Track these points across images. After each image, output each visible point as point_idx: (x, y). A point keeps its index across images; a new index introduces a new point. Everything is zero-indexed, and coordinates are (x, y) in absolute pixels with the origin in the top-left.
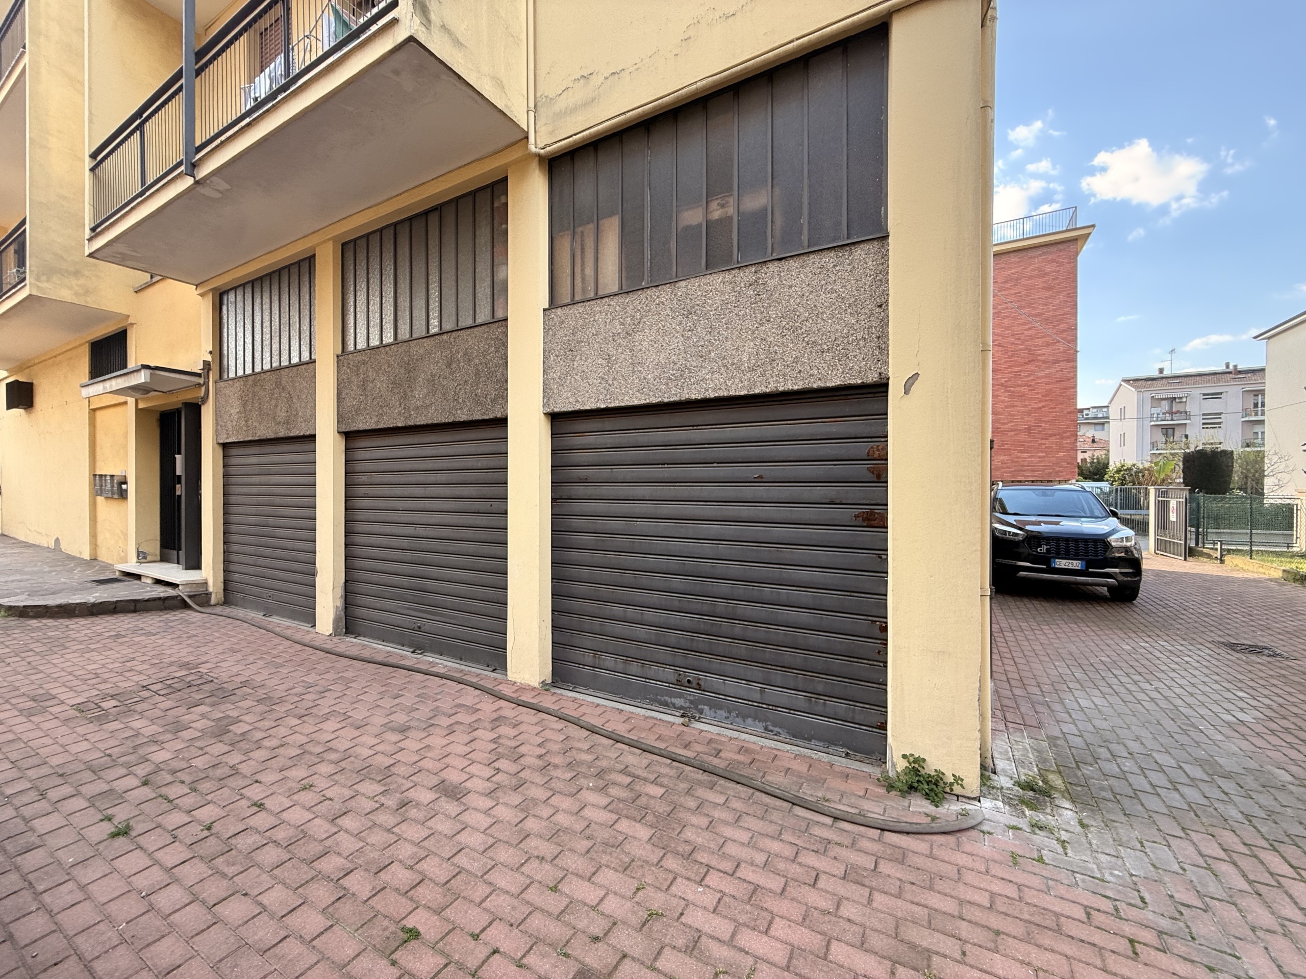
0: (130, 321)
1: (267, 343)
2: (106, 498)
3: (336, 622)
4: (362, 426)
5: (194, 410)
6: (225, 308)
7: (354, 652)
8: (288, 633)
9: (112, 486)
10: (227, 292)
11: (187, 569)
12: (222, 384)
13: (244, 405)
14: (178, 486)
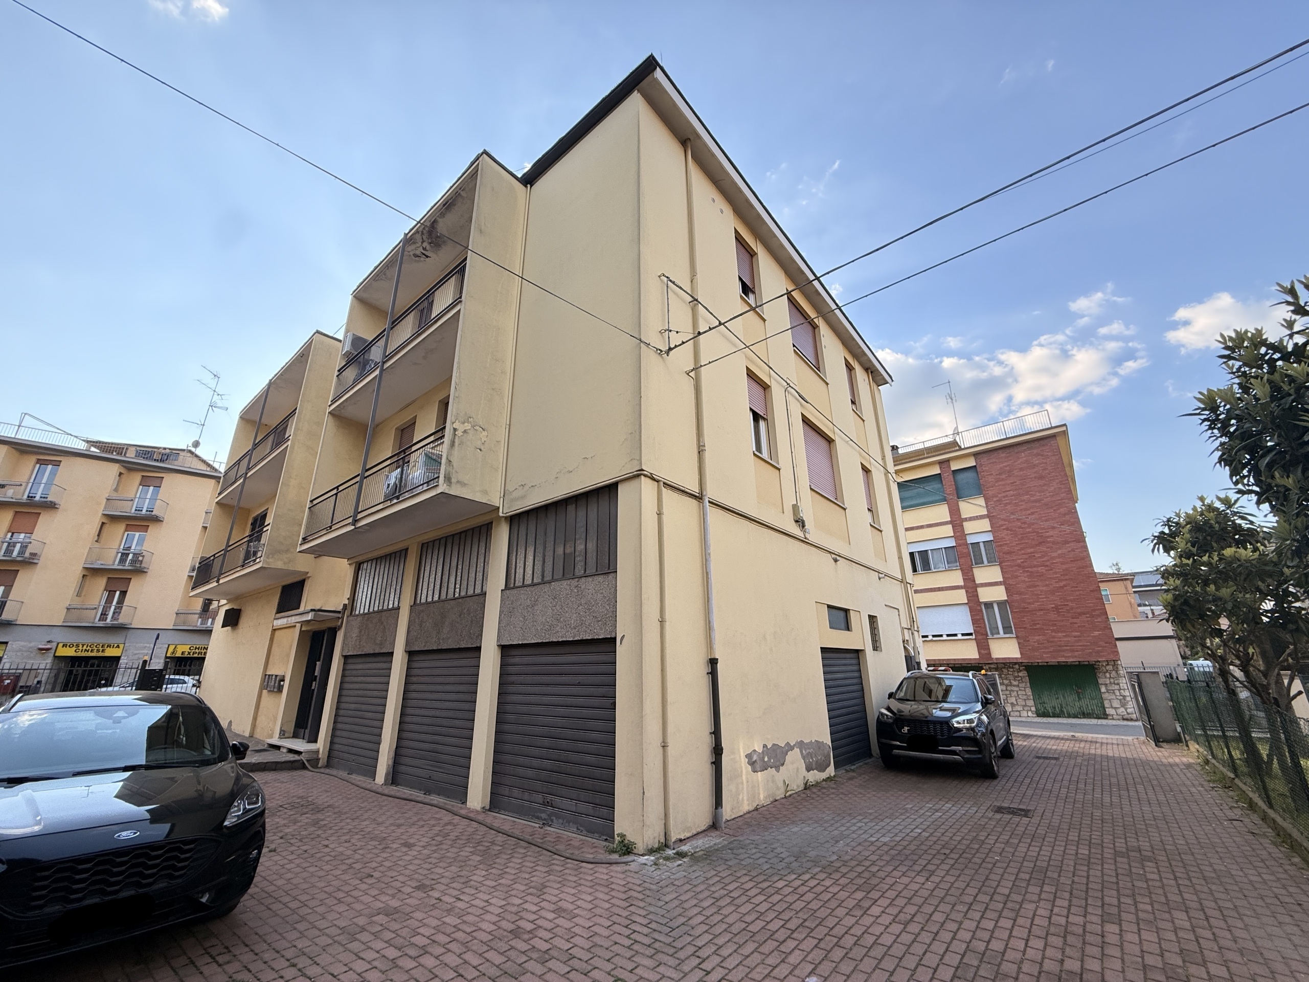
0: (308, 575)
1: (378, 594)
2: (269, 691)
3: (387, 775)
4: (417, 649)
5: (333, 632)
6: (360, 572)
7: (392, 793)
8: (359, 783)
9: (275, 683)
10: (363, 563)
11: (308, 742)
12: (351, 618)
13: (360, 632)
14: (314, 683)
